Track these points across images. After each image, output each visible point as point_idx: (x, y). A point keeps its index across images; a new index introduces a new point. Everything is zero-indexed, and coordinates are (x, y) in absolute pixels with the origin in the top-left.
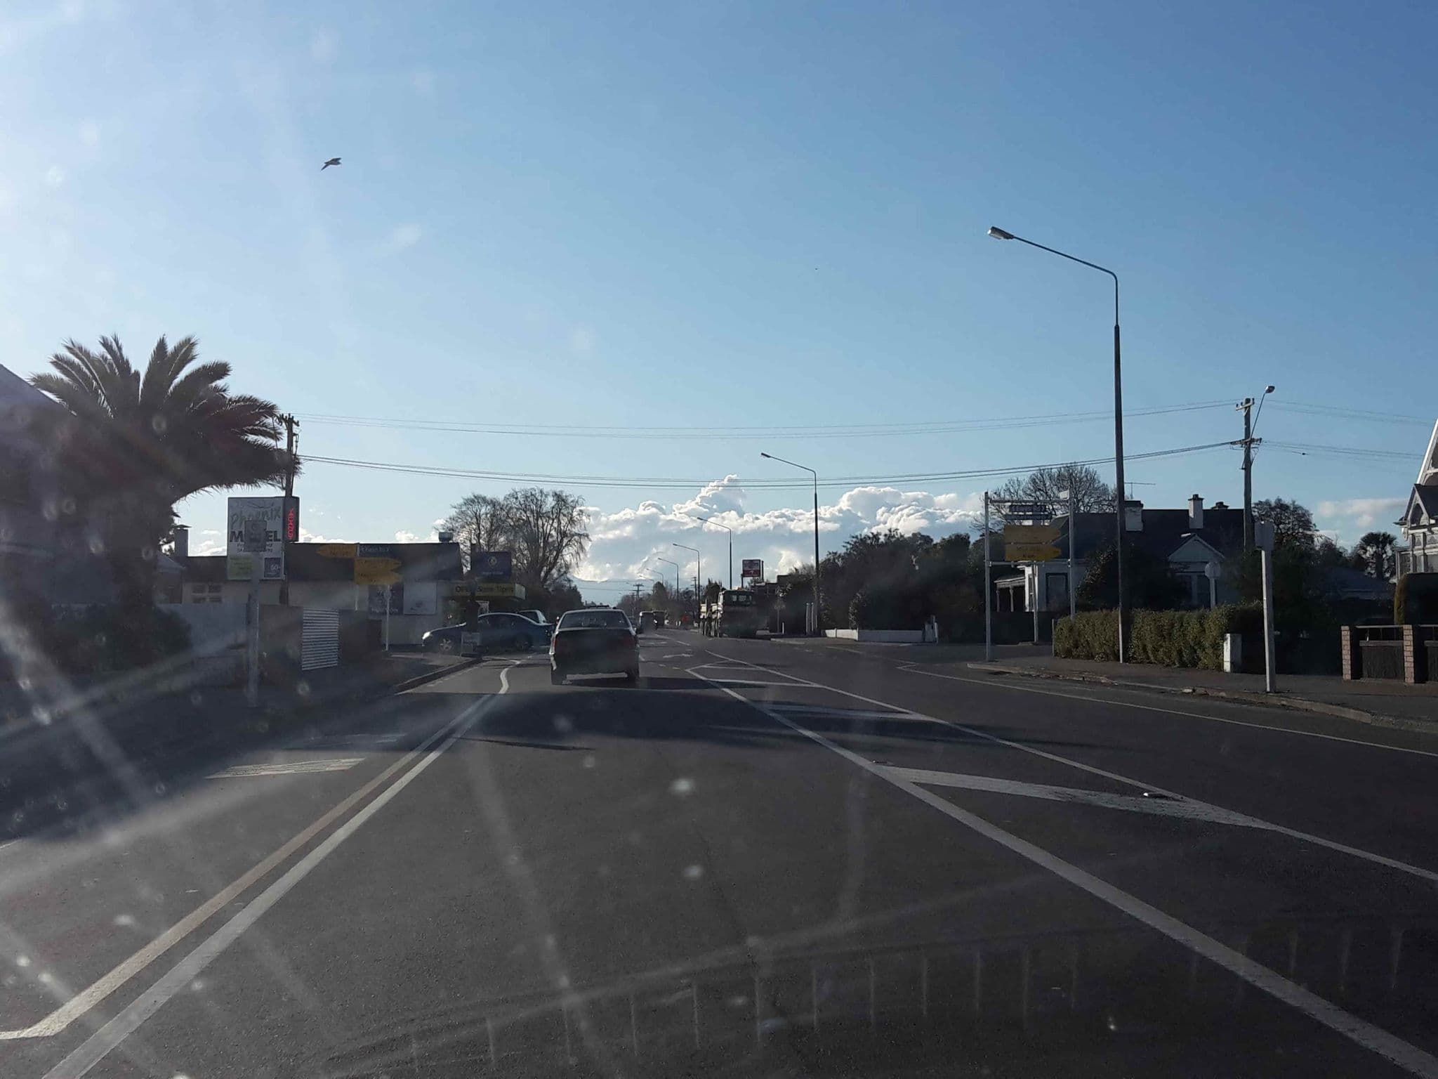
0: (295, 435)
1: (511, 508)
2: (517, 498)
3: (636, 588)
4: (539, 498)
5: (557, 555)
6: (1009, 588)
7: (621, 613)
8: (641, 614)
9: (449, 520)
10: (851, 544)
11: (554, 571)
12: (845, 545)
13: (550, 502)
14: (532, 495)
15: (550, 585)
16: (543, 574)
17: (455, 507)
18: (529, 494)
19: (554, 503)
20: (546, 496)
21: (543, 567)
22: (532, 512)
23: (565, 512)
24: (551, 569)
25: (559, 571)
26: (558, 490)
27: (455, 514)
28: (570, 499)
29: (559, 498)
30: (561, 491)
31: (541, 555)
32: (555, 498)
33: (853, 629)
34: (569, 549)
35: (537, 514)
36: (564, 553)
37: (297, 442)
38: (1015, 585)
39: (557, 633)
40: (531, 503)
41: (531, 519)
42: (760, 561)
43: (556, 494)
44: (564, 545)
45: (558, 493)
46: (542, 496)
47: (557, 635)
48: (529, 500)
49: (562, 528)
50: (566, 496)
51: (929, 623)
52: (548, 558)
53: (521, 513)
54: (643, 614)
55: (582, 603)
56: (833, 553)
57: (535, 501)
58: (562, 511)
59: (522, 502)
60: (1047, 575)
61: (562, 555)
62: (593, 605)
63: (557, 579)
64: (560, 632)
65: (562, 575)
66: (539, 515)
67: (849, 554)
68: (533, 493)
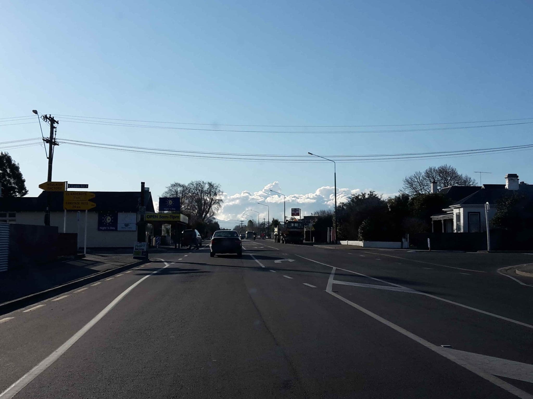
0: (55, 128)
1: (191, 189)
2: (193, 185)
3: (241, 222)
4: (202, 185)
5: (209, 208)
6: (441, 220)
7: (236, 232)
8: (247, 232)
9: (165, 193)
10: (351, 199)
11: (208, 215)
12: (348, 199)
13: (206, 187)
14: (199, 183)
15: (206, 220)
16: (203, 216)
17: (167, 188)
18: (198, 183)
19: (208, 187)
20: (205, 184)
21: (203, 213)
22: (199, 190)
23: (213, 191)
24: (207, 214)
25: (210, 214)
26: (210, 182)
27: (167, 190)
28: (215, 185)
29: (210, 185)
30: (211, 182)
31: (203, 208)
32: (209, 185)
33: (360, 241)
34: (214, 206)
35: (201, 191)
36: (212, 207)
37: (56, 132)
38: (445, 219)
39: (213, 239)
40: (199, 187)
41: (199, 193)
42: (299, 209)
43: (209, 183)
44: (212, 204)
45: (210, 183)
46: (203, 184)
47: (213, 240)
48: (198, 185)
49: (212, 197)
50: (213, 184)
51: (405, 238)
52: (206, 209)
53: (195, 191)
54: (248, 232)
55: (220, 228)
56: (342, 203)
57: (201, 186)
58: (212, 190)
59: (195, 186)
60: (469, 213)
61: (211, 208)
62: (224, 229)
63: (209, 218)
64: (214, 239)
65: (211, 216)
66: (202, 192)
67: (350, 204)
68: (200, 182)
